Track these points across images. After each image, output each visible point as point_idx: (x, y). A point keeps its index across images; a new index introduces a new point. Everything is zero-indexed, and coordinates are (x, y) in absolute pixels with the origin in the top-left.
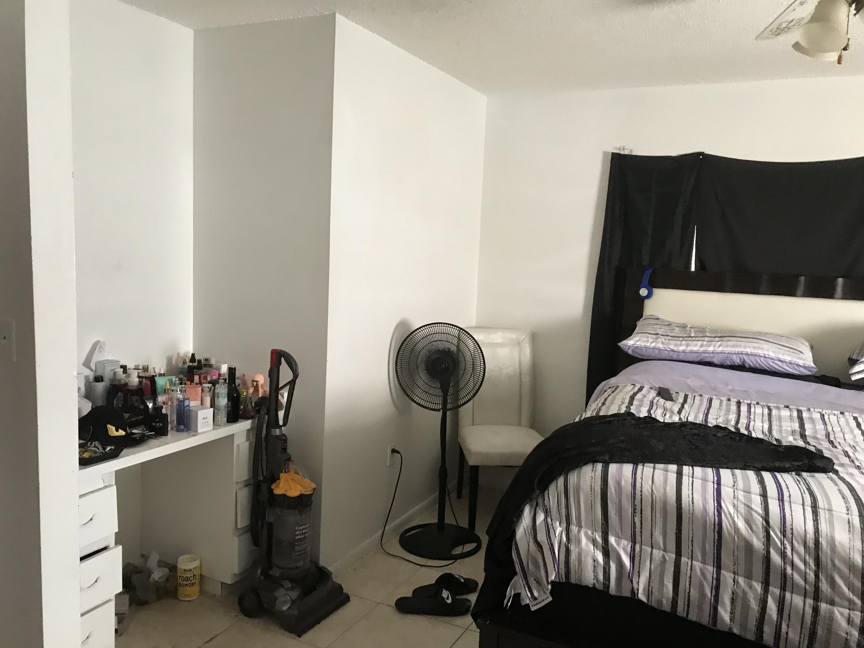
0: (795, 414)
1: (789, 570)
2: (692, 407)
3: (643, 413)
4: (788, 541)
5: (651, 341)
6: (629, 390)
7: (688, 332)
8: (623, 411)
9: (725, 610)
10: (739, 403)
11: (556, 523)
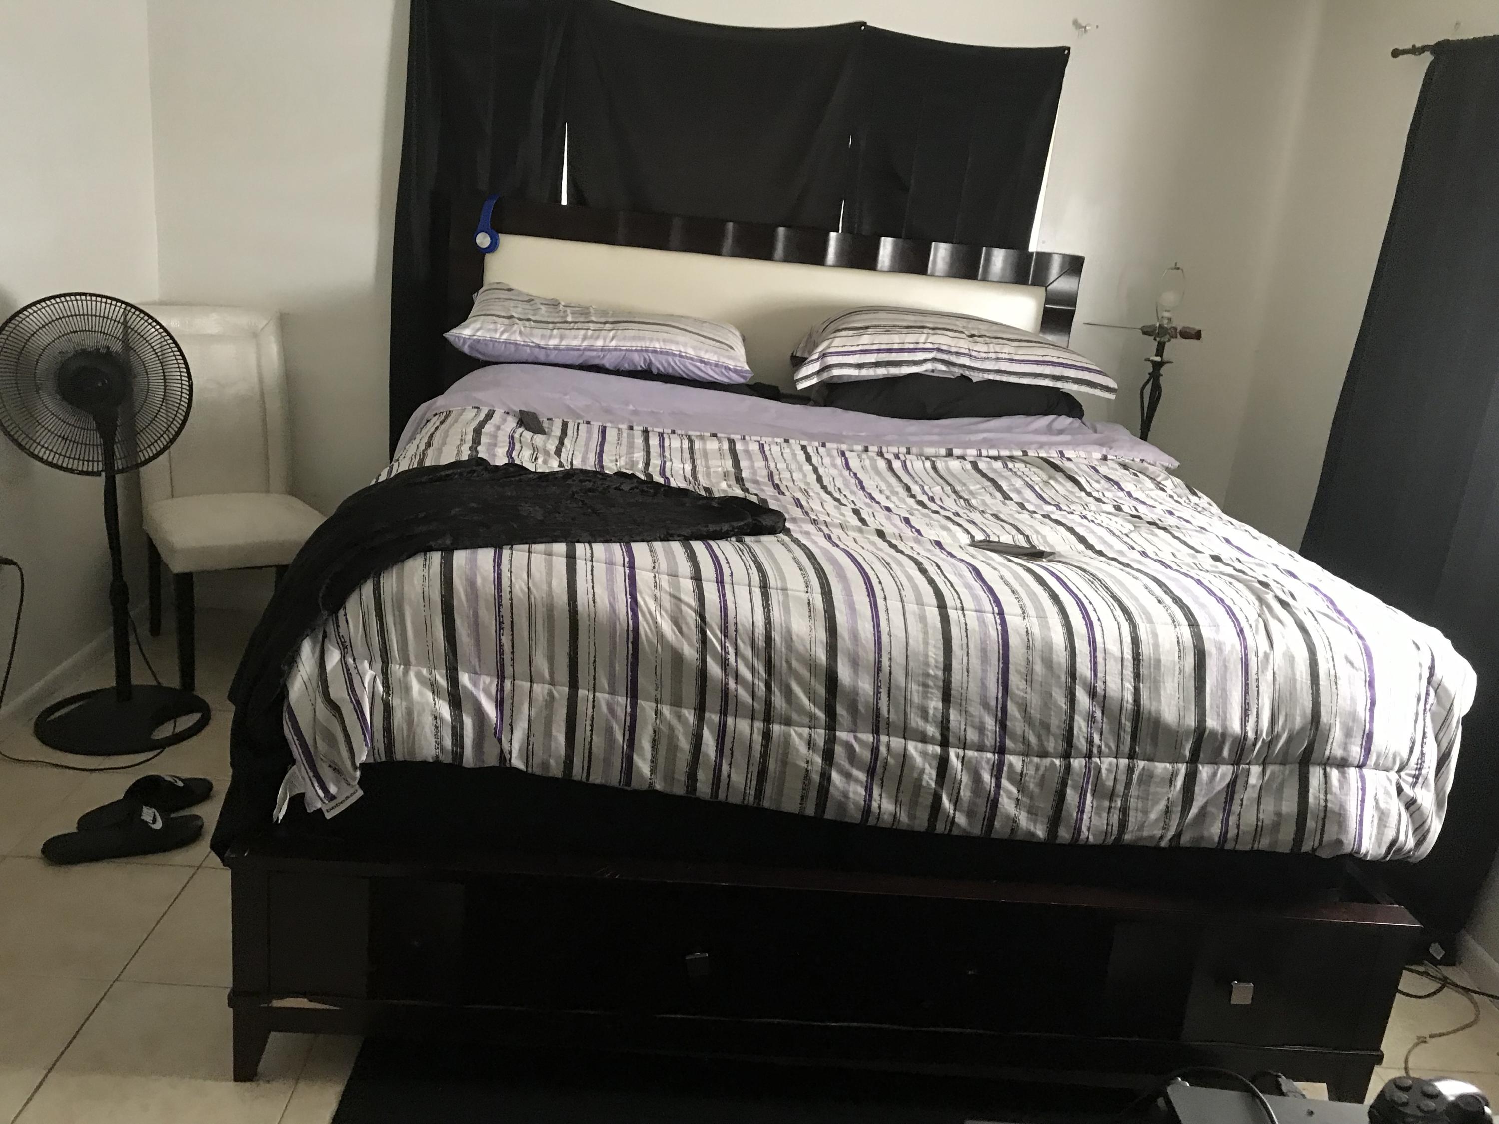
0: (726, 446)
1: (732, 684)
2: (575, 441)
3: (501, 460)
4: (730, 643)
5: (502, 329)
6: (469, 418)
7: (561, 314)
8: (465, 457)
9: (644, 760)
10: (646, 432)
11: (362, 663)
